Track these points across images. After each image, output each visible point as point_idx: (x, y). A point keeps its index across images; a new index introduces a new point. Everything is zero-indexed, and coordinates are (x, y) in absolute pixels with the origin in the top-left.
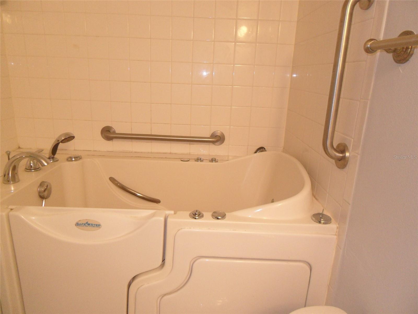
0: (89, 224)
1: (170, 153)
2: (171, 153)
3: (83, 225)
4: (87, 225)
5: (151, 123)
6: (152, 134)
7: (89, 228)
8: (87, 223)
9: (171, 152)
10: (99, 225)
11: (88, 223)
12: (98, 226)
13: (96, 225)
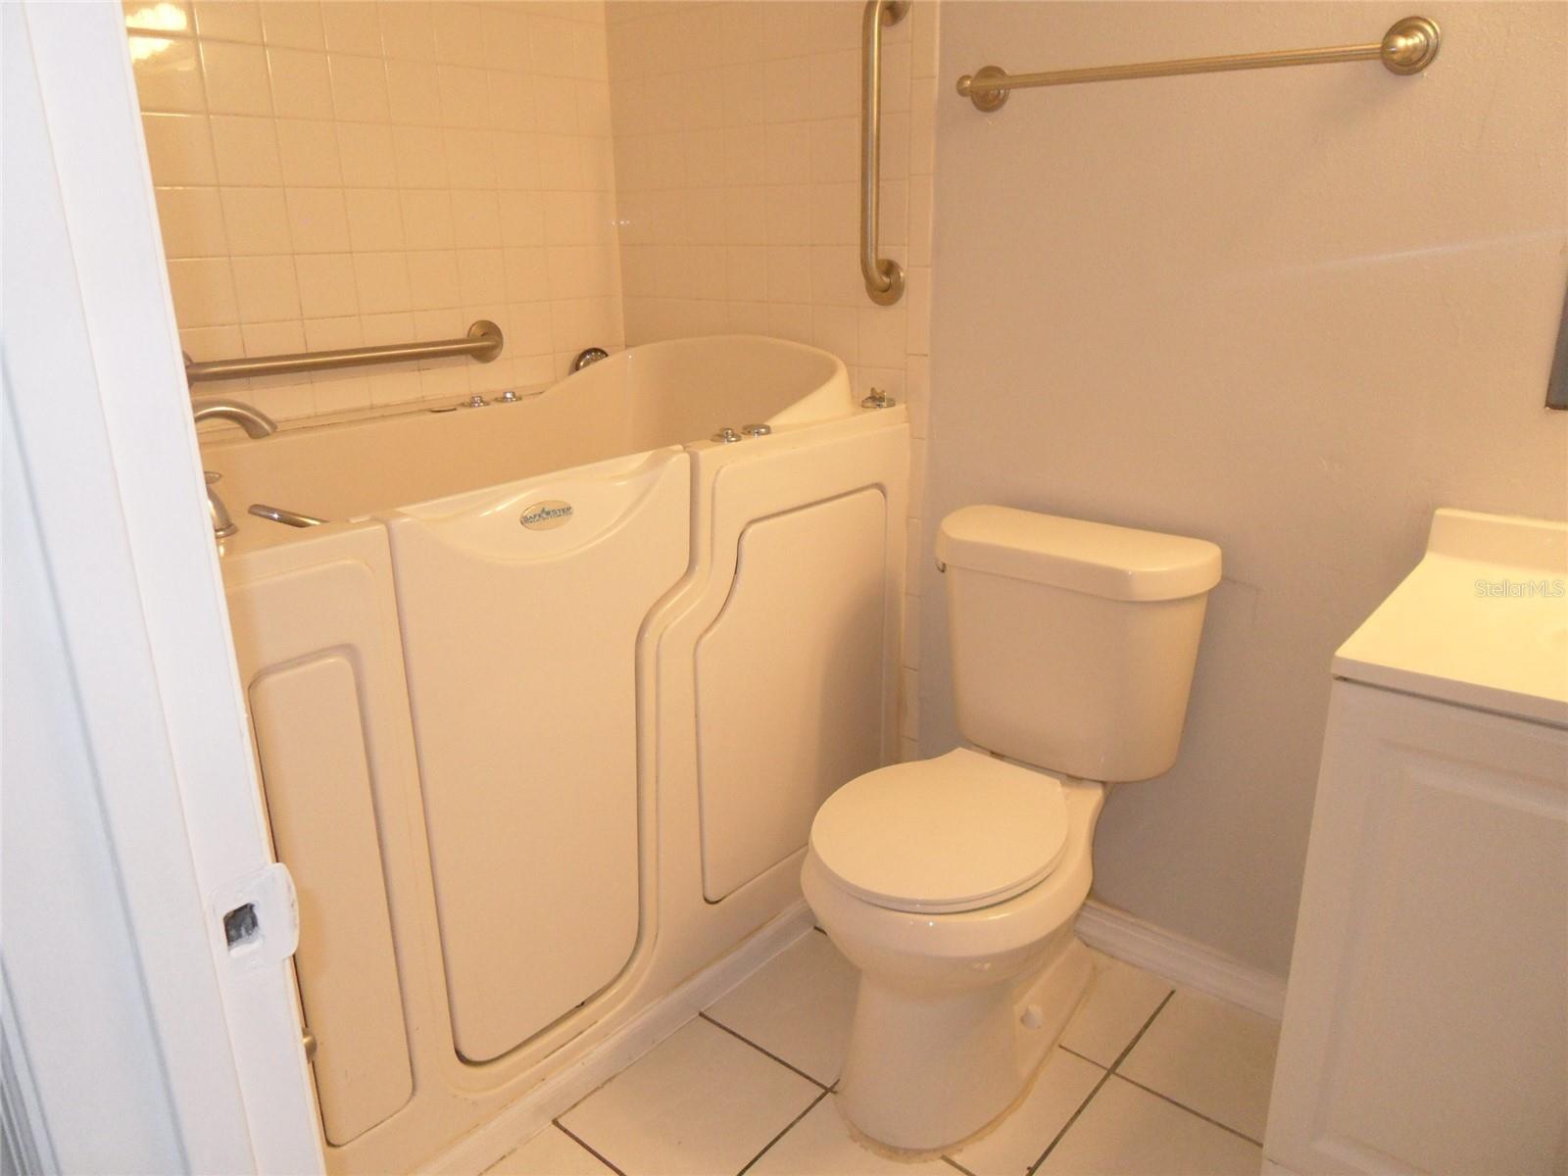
0: (548, 513)
1: (372, 408)
2: (372, 405)
3: (537, 518)
4: (544, 515)
5: (302, 320)
6: (310, 351)
7: (551, 521)
8: (543, 511)
9: (375, 403)
10: (569, 509)
11: (546, 510)
12: (567, 510)
13: (563, 510)
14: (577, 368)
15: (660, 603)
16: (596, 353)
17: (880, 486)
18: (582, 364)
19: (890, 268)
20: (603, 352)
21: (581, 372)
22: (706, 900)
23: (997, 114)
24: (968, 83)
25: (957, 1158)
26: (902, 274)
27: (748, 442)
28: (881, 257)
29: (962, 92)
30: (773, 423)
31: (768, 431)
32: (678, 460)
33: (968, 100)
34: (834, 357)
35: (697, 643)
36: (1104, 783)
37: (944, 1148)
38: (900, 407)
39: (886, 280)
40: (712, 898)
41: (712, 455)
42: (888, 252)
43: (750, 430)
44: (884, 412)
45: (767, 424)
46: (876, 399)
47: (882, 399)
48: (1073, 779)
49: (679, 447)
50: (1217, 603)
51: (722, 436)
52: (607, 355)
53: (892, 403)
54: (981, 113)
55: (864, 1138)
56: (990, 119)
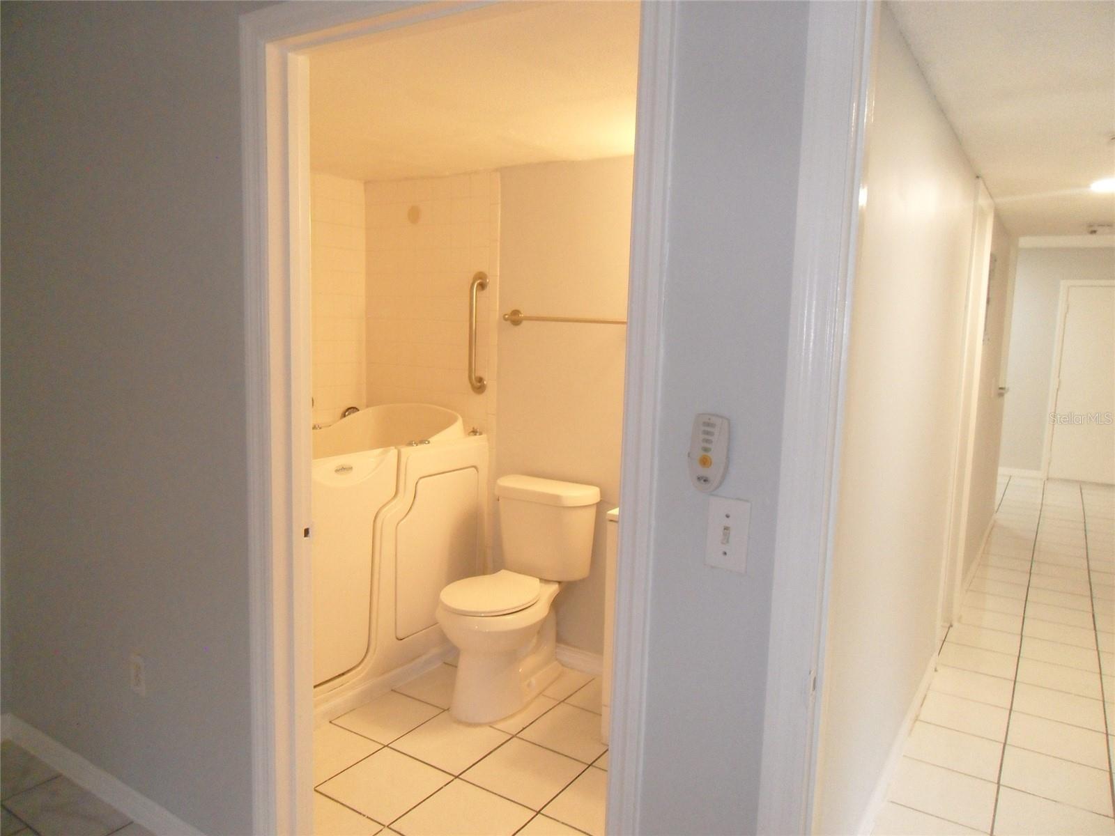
14: (344, 415)
15: (384, 506)
16: (353, 410)
17: (475, 467)
18: (347, 413)
19: (480, 380)
20: (356, 409)
21: (347, 418)
22: (398, 639)
23: (518, 327)
24: (507, 316)
25: (496, 726)
26: (485, 382)
27: (420, 446)
28: (476, 375)
29: (506, 320)
30: (432, 440)
31: (429, 443)
32: (393, 452)
33: (509, 322)
34: (455, 413)
35: (398, 524)
36: (559, 583)
37: (490, 723)
38: (484, 436)
39: (479, 384)
40: (401, 637)
41: (406, 451)
42: (479, 374)
43: (422, 442)
44: (478, 437)
45: (429, 440)
46: (474, 432)
47: (477, 432)
48: (545, 581)
49: (393, 448)
50: (601, 507)
51: (410, 444)
52: (358, 410)
53: (481, 434)
54: (512, 326)
55: (459, 722)
56: (517, 328)
